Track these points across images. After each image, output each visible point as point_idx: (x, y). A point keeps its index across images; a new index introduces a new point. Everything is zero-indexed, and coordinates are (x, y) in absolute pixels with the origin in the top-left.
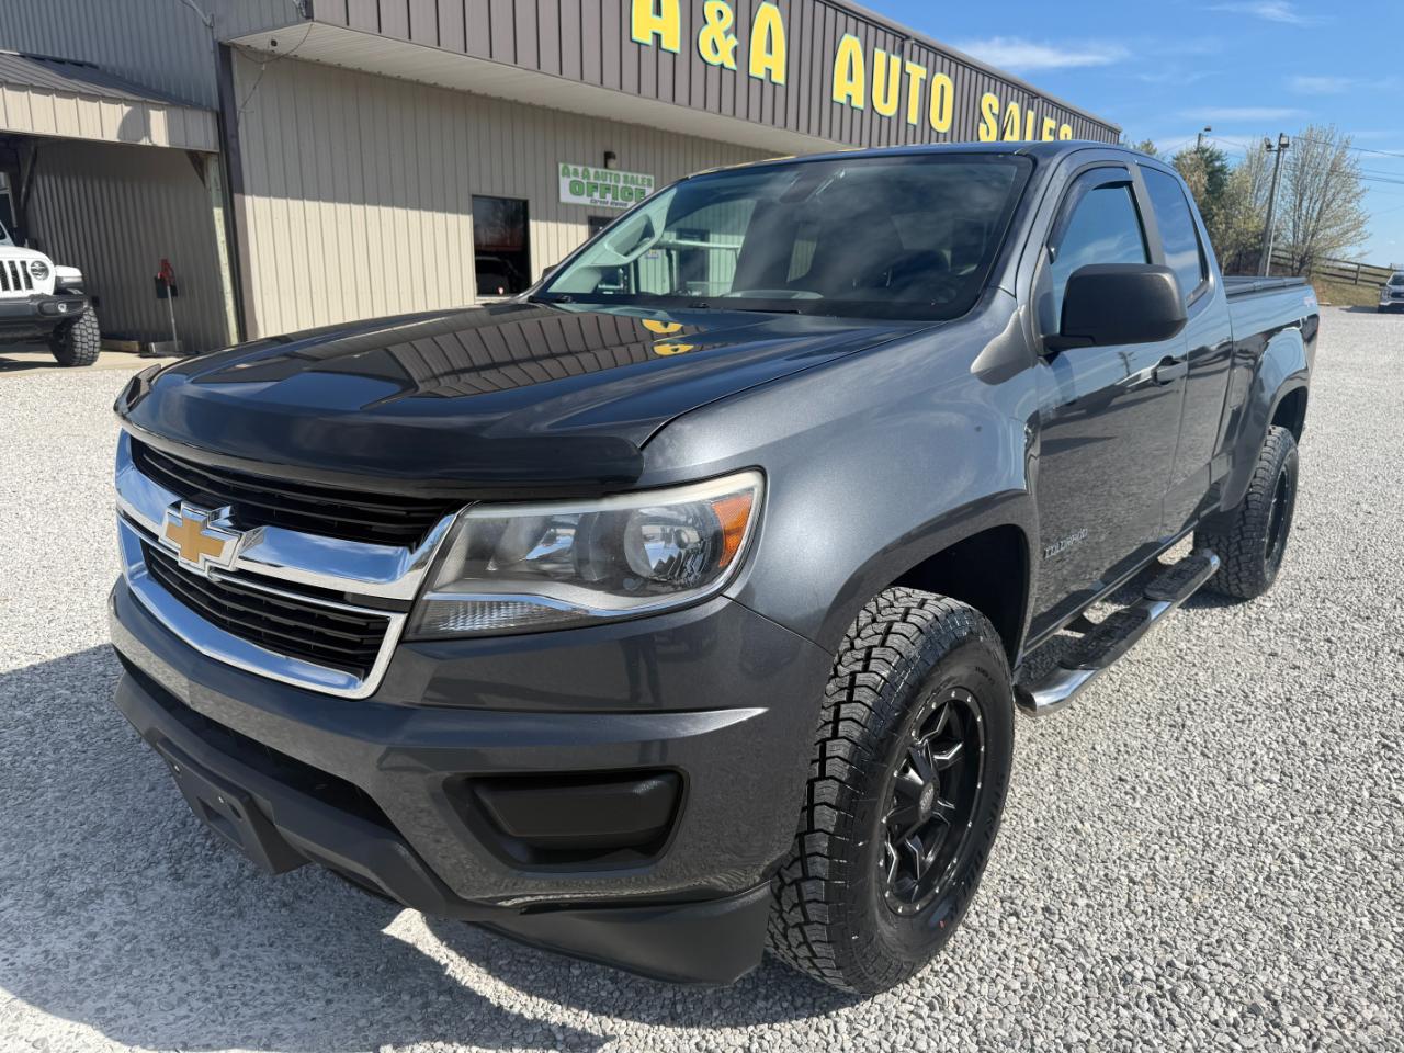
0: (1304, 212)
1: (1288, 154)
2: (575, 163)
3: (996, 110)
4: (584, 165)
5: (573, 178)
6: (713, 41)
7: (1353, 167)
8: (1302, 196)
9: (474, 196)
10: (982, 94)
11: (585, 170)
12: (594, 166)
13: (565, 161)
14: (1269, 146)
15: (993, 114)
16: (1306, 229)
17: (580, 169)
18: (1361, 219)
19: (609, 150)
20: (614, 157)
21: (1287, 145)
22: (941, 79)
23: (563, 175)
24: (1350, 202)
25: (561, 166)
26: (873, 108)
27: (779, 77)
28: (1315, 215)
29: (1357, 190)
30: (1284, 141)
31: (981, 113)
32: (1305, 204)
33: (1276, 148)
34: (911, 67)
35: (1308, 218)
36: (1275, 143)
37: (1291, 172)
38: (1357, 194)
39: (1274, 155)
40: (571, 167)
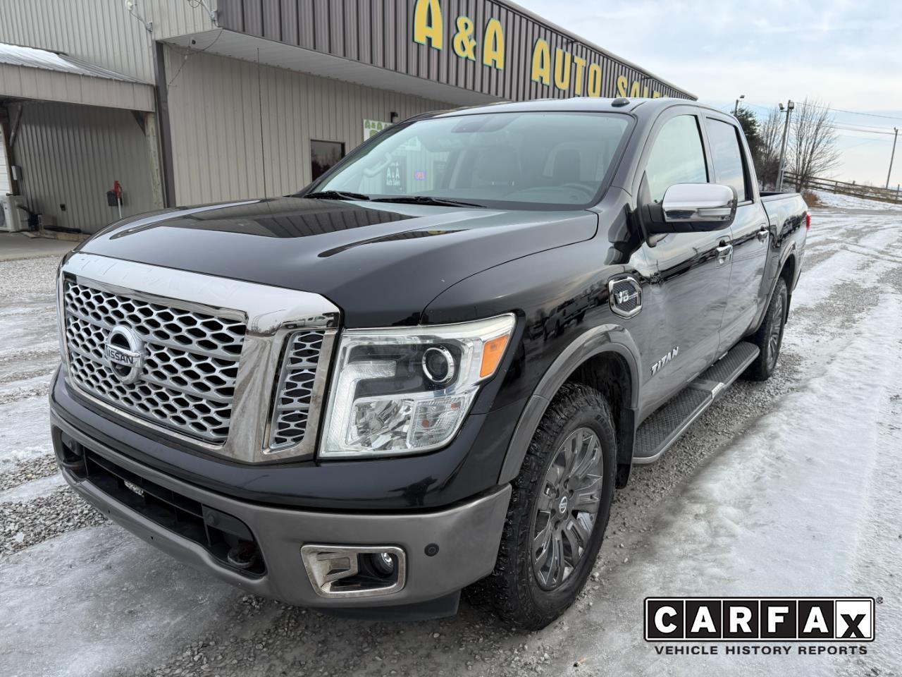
0: (803, 149)
1: (793, 114)
2: (373, 119)
3: (626, 86)
4: (379, 120)
5: (372, 129)
6: (462, 43)
7: (832, 122)
8: (801, 139)
9: (312, 140)
10: (618, 76)
11: (379, 124)
12: (384, 121)
13: (367, 118)
14: (782, 108)
15: (624, 89)
16: (804, 160)
17: (376, 123)
18: (837, 153)
19: (393, 111)
20: (397, 116)
21: (792, 108)
22: (594, 67)
23: (366, 127)
24: (830, 143)
25: (365, 121)
26: (555, 85)
27: (500, 65)
28: (809, 152)
29: (834, 136)
30: (791, 105)
31: (617, 88)
32: (804, 144)
33: (786, 109)
34: (577, 59)
35: (806, 152)
36: (786, 106)
37: (795, 125)
38: (835, 138)
39: (785, 114)
40: (371, 122)
